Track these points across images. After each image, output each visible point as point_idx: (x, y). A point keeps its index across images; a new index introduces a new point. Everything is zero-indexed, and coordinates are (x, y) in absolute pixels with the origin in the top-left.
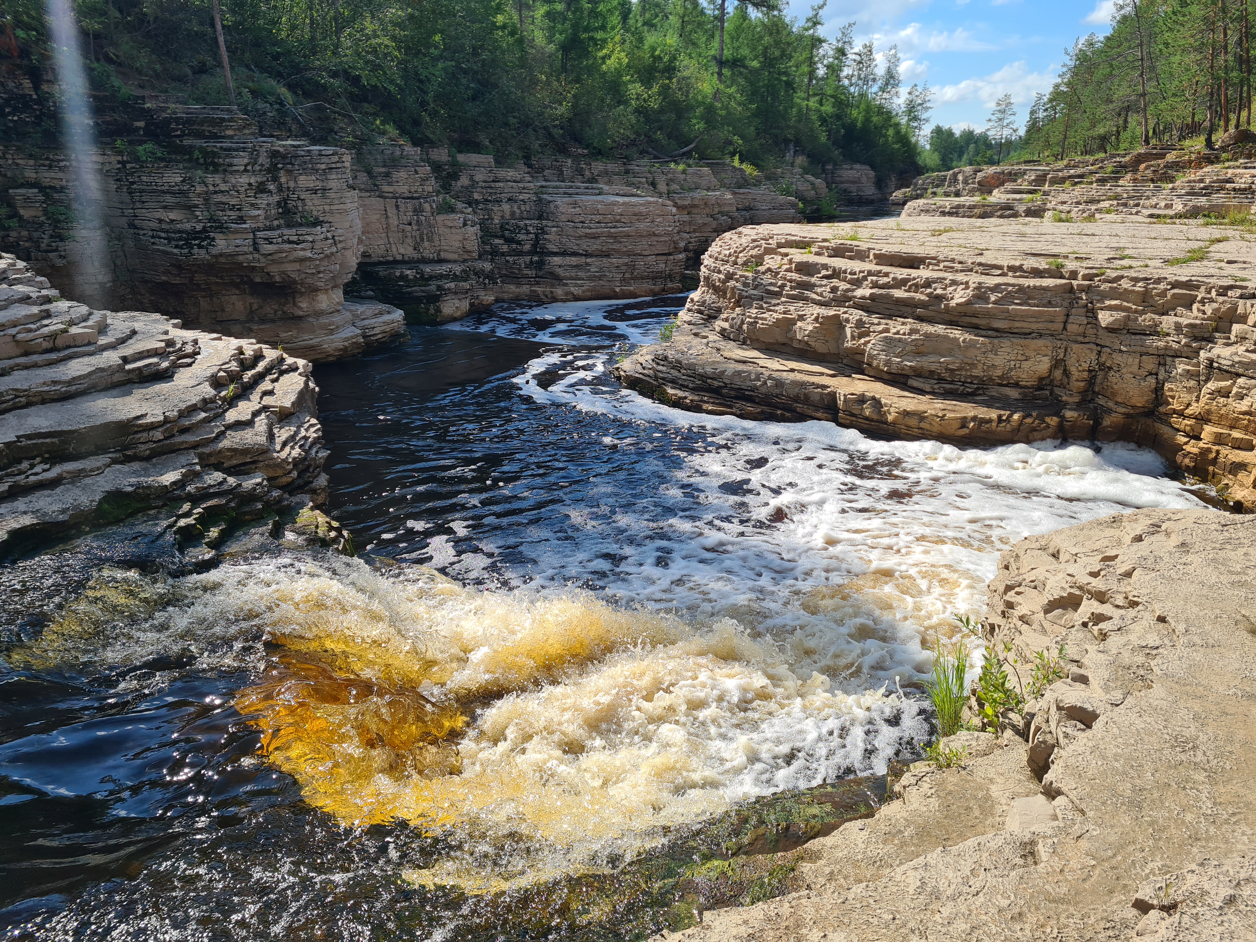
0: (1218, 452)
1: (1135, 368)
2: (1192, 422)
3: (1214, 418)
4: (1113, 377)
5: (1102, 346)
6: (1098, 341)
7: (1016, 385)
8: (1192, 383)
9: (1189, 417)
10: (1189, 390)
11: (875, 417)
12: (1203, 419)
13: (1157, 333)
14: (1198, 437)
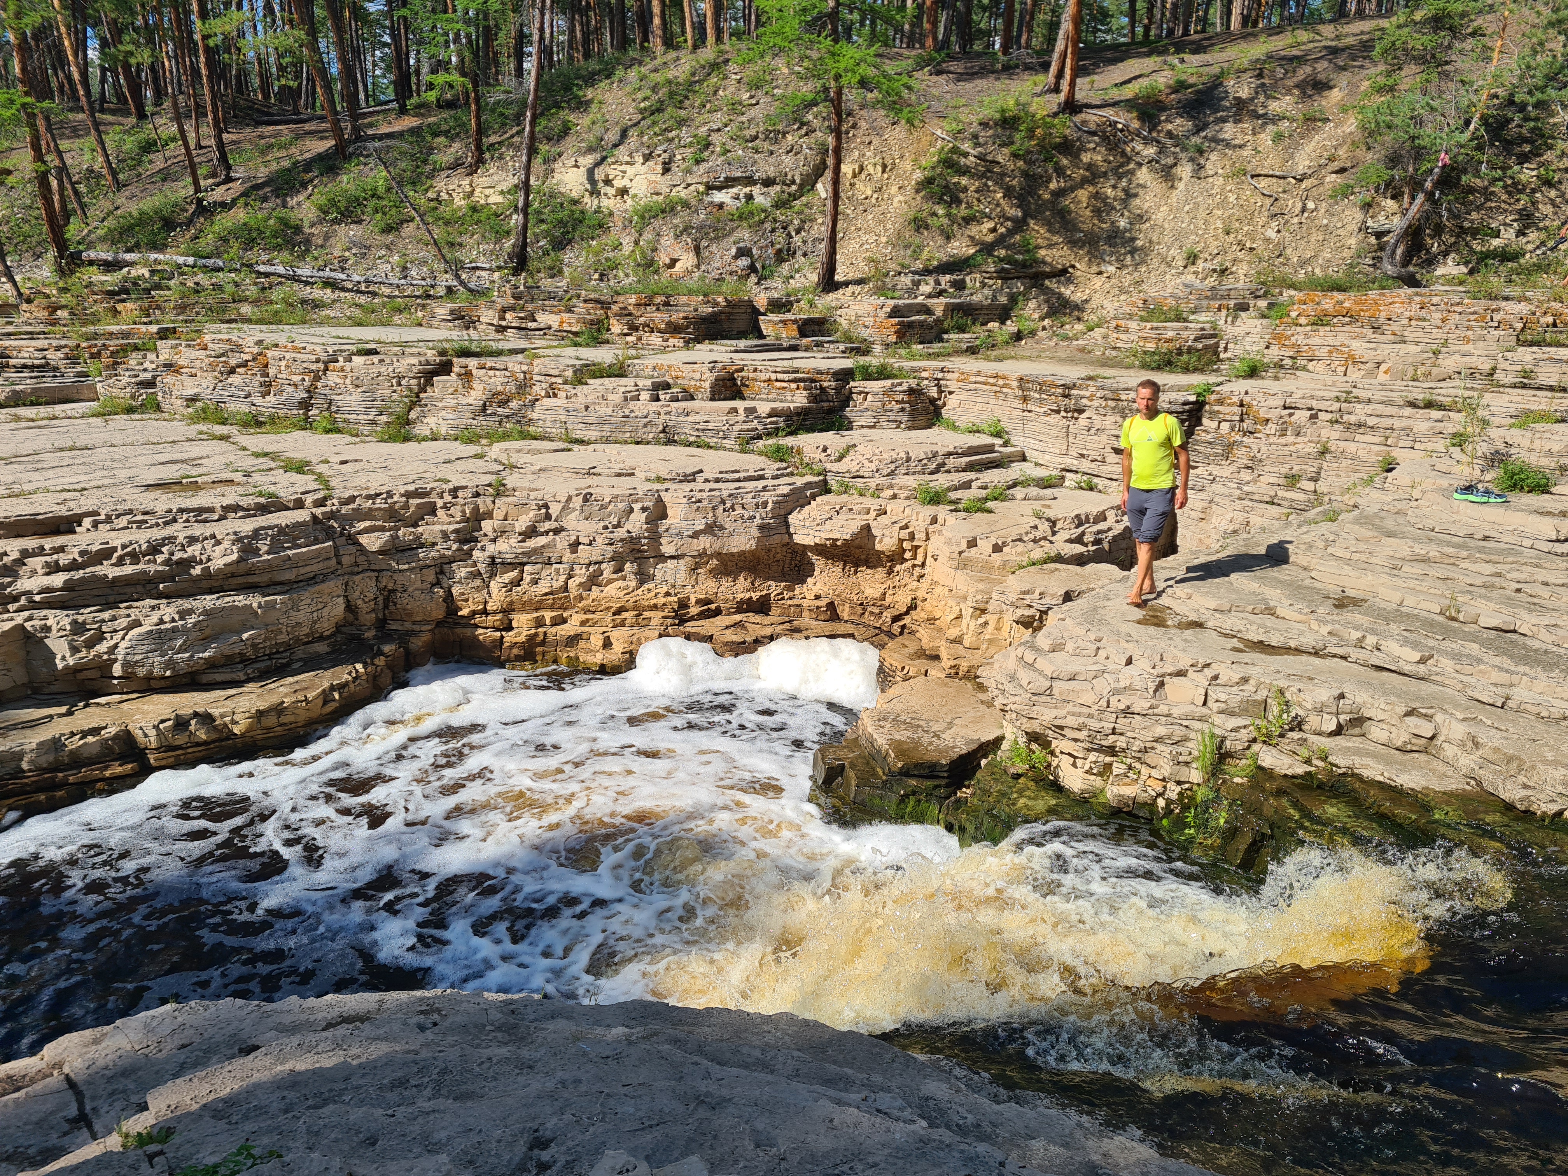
0: (545, 634)
1: (418, 584)
2: (499, 617)
3: (517, 606)
4: (403, 600)
5: (378, 571)
6: (373, 567)
7: (321, 638)
8: (478, 582)
9: (494, 613)
10: (478, 589)
11: (214, 736)
12: (507, 610)
13: (422, 546)
14: (509, 628)
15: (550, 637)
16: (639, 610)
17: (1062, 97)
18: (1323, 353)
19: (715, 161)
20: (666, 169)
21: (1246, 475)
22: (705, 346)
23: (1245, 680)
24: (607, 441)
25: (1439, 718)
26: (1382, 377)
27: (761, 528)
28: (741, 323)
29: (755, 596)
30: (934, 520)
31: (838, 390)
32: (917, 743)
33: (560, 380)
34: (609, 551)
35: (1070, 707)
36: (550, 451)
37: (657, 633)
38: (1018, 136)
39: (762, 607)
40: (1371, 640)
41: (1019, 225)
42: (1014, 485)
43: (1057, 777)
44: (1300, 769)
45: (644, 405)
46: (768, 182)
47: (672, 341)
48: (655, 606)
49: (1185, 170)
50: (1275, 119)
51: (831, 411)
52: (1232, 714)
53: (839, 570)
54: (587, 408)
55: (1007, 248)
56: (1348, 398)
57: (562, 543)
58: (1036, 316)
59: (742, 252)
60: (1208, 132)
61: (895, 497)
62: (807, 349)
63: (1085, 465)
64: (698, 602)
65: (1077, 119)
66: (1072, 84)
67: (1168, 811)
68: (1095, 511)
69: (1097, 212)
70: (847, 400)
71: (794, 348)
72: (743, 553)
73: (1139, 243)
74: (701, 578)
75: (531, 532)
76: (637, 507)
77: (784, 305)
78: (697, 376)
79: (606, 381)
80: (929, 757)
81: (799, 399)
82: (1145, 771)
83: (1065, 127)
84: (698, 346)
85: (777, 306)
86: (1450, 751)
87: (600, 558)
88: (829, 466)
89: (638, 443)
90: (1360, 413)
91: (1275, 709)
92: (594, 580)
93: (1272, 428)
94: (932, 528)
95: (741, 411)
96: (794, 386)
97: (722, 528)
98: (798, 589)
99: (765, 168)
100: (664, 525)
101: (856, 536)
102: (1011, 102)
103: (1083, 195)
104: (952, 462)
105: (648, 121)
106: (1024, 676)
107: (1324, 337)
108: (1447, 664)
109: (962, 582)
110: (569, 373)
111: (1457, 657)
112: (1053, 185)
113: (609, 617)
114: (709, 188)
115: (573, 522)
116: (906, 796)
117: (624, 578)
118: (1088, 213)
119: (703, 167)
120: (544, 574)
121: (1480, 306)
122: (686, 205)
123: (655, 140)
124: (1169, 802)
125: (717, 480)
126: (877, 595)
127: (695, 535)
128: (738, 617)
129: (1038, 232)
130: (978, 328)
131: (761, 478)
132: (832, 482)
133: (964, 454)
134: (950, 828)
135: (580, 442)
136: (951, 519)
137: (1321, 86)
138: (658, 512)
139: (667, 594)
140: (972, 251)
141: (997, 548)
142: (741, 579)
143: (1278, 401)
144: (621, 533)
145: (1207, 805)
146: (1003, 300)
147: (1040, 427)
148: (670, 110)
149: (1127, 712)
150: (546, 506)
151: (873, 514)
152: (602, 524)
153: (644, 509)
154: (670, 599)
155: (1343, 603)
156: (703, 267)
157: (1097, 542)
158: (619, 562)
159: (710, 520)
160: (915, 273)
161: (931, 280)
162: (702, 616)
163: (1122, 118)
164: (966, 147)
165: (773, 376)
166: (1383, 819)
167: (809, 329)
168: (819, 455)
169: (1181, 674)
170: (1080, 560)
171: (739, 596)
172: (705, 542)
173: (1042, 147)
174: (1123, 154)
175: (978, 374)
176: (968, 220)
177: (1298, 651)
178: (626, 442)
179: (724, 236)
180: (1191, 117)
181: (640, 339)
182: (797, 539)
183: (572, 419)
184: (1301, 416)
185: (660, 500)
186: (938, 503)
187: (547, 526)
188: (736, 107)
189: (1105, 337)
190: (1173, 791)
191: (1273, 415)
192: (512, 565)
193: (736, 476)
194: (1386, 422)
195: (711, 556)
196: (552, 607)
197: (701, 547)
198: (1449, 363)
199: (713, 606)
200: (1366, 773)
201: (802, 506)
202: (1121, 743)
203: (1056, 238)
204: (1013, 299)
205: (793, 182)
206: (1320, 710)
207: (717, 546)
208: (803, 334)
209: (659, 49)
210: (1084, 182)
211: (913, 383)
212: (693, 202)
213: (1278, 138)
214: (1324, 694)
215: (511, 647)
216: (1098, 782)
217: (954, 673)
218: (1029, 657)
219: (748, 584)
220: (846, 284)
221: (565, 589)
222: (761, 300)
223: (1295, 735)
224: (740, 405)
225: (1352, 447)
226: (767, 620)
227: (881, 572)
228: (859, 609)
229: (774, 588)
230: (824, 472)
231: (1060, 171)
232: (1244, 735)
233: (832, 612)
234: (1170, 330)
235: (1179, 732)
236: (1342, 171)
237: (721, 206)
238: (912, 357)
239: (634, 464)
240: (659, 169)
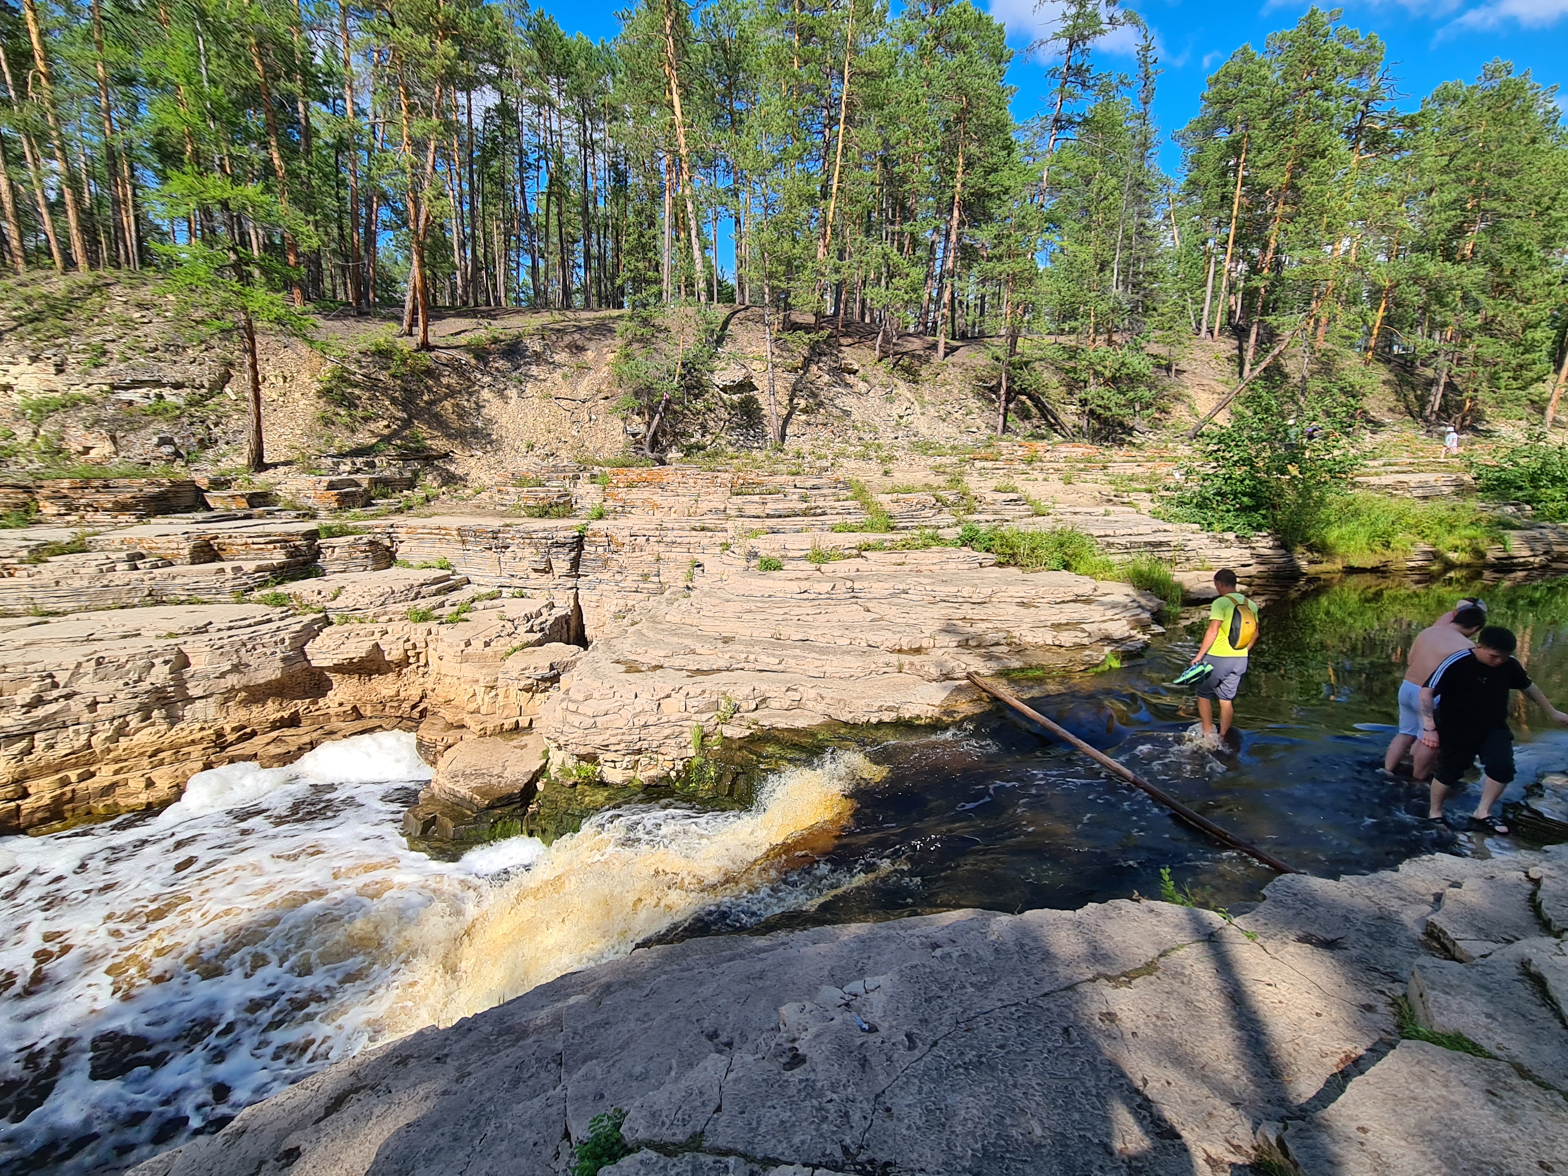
2: (11, 788)
3: (32, 773)
12: (20, 780)
14: (25, 795)
15: (80, 793)
16: (176, 748)
17: (419, 339)
18: (638, 503)
19: (115, 366)
20: (60, 369)
21: (618, 577)
22: (159, 520)
23: (704, 692)
24: (87, 609)
25: (801, 689)
26: (673, 516)
27: (283, 660)
28: (188, 500)
29: (286, 714)
30: (430, 632)
31: (309, 547)
32: (492, 787)
33: (15, 561)
34: (135, 704)
35: (609, 732)
36: (23, 626)
37: (200, 765)
38: (393, 365)
39: (294, 721)
40: (752, 657)
41: (407, 423)
42: (473, 601)
43: (602, 778)
44: (748, 733)
45: (122, 574)
46: (177, 386)
47: (123, 518)
48: (193, 741)
49: (512, 393)
50: (560, 366)
51: (305, 563)
52: (702, 712)
53: (355, 680)
54: (57, 583)
55: (401, 439)
56: (661, 527)
57: (77, 706)
58: (435, 485)
59: (163, 442)
60: (523, 369)
61: (390, 620)
62: (260, 517)
63: (516, 582)
64: (234, 729)
65: (433, 354)
66: (425, 332)
67: (678, 776)
68: (535, 610)
69: (460, 417)
70: (318, 552)
71: (248, 517)
72: (269, 682)
73: (494, 437)
74: (231, 711)
75: (38, 701)
76: (158, 661)
77: (223, 484)
78: (175, 545)
79: (72, 557)
80: (506, 791)
81: (279, 557)
82: (660, 757)
83: (427, 359)
84: (153, 520)
85: (218, 484)
86: (810, 704)
87: (125, 712)
88: (328, 605)
89: (122, 608)
90: (670, 536)
91: (723, 703)
92: (121, 732)
93: (627, 548)
94: (429, 638)
95: (228, 570)
96: (271, 546)
97: (247, 665)
98: (321, 702)
99: (173, 374)
100: (188, 673)
101: (370, 653)
102: (382, 340)
103: (448, 404)
104: (424, 590)
105: (30, 327)
106: (575, 720)
107: (635, 495)
108: (792, 662)
109: (468, 670)
110: (25, 553)
111: (795, 657)
112: (426, 398)
113: (145, 761)
114: (114, 388)
115: (87, 685)
116: (495, 822)
117: (153, 724)
118: (454, 417)
119: (103, 371)
120: (60, 737)
121: (709, 475)
122: (90, 401)
123: (41, 344)
124: (678, 772)
125: (230, 628)
126: (393, 693)
127: (223, 675)
128: (274, 734)
129: (421, 429)
130: (397, 495)
131: (270, 621)
132: (331, 616)
133: (432, 584)
134: (531, 834)
135: (56, 614)
136: (443, 629)
137: (581, 349)
138: (184, 661)
139: (202, 729)
140: (374, 441)
141: (487, 644)
142: (270, 702)
143: (626, 532)
144: (145, 685)
145: (701, 767)
146: (408, 475)
147: (478, 560)
148: (51, 321)
149: (645, 726)
150: (51, 676)
151: (377, 635)
152: (121, 682)
153: (166, 662)
154: (205, 733)
155: (726, 641)
156: (122, 454)
157: (542, 630)
158: (146, 713)
159: (236, 661)
160: (332, 456)
161: (348, 461)
162: (240, 740)
163: (465, 358)
164: (353, 367)
165: (250, 541)
166: (795, 746)
167: (255, 501)
168: (316, 598)
169: (668, 696)
170: (540, 643)
171: (272, 718)
172: (232, 680)
173: (413, 373)
174: (469, 379)
175: (424, 527)
176: (366, 419)
177: (719, 670)
178: (109, 608)
179: (141, 428)
180: (509, 361)
181: (83, 517)
182: (314, 663)
183: (40, 595)
184: (641, 540)
185: (180, 652)
186: (426, 620)
187: (55, 693)
188: (127, 323)
189: (491, 498)
190: (680, 766)
191: (627, 540)
192: (20, 737)
193: (247, 622)
194: (686, 540)
195: (239, 691)
196: (76, 766)
197: (229, 685)
198: (704, 506)
199: (248, 730)
200: (780, 725)
201: (314, 638)
202: (645, 745)
203: (436, 433)
204: (415, 474)
205: (203, 386)
206: (746, 699)
207: (244, 681)
208: (252, 506)
209: (21, 266)
210: (446, 396)
211: (370, 537)
212: (98, 399)
213: (565, 377)
214: (747, 690)
215: (32, 813)
216: (631, 773)
217: (483, 734)
218: (572, 707)
219: (276, 706)
220: (275, 465)
221: (89, 746)
222: (202, 481)
223: (737, 715)
224: (228, 566)
225: (673, 555)
226: (301, 731)
227: (391, 676)
228: (380, 707)
229: (301, 705)
230: (324, 610)
231: (429, 389)
232: (713, 722)
233: (357, 713)
234: (541, 493)
235: (678, 729)
236: (606, 398)
237: (130, 403)
238: (357, 518)
239: (138, 626)
240: (52, 370)
